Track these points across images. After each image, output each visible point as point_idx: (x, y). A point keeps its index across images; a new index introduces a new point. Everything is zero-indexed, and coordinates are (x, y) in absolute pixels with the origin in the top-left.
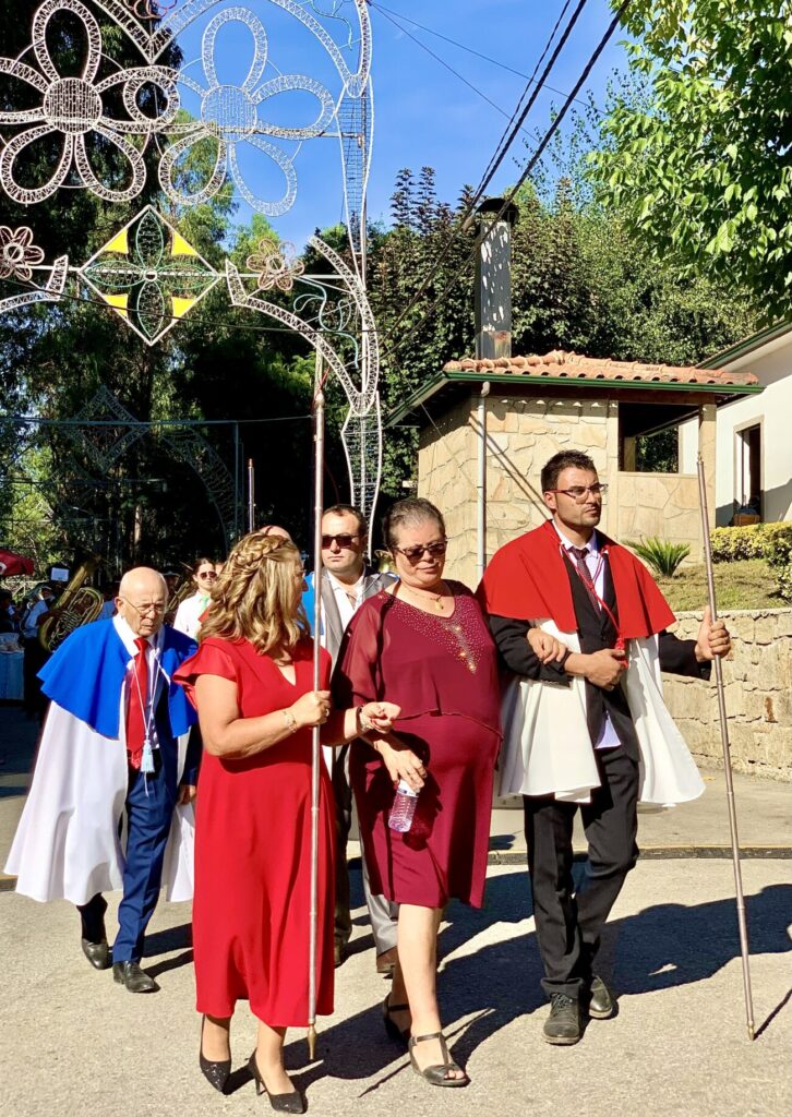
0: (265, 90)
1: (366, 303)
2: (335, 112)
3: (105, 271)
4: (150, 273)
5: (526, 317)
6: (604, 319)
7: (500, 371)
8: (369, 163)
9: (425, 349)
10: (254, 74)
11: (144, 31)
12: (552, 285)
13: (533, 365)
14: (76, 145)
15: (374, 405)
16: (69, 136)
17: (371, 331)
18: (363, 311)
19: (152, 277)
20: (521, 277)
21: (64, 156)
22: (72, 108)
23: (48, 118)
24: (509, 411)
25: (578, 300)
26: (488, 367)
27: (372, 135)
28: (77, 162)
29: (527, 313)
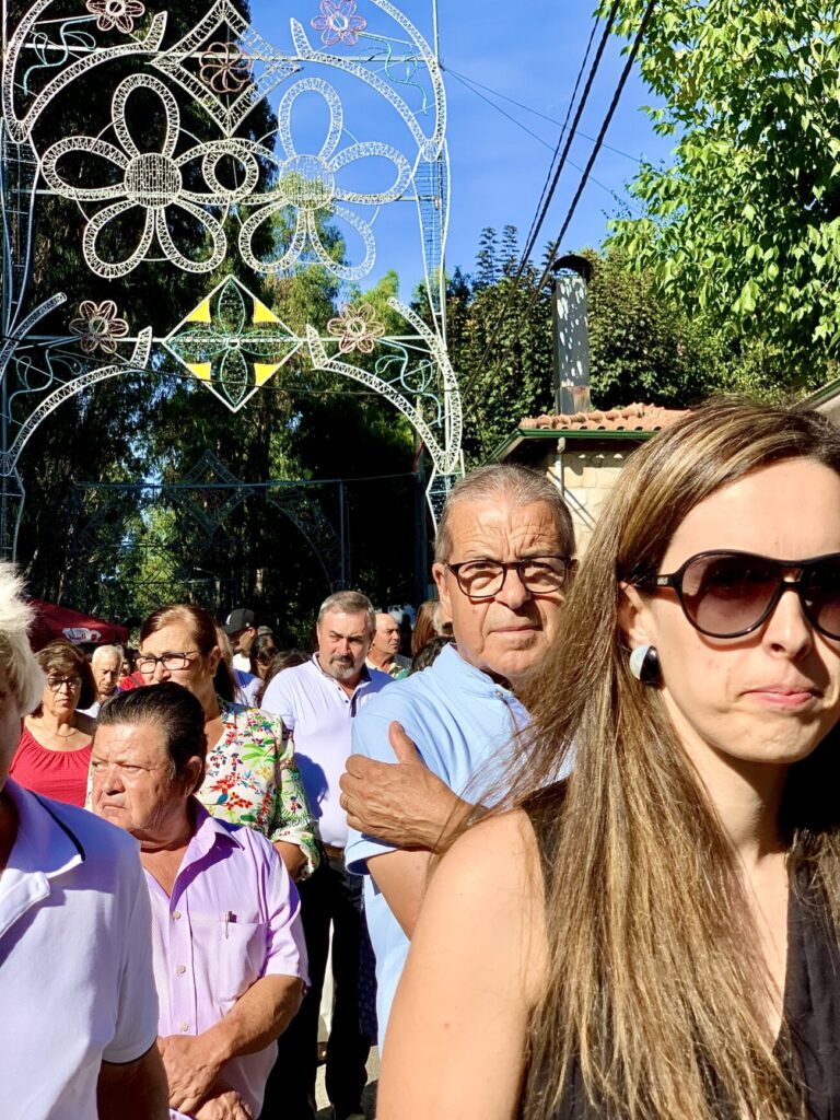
0: (342, 158)
2: (412, 175)
3: (188, 340)
4: (233, 341)
5: (612, 369)
6: (694, 368)
7: (577, 426)
8: (446, 224)
10: (331, 142)
11: (221, 105)
12: (638, 337)
13: (612, 419)
14: (157, 218)
15: (459, 463)
16: (150, 209)
17: (454, 389)
18: (445, 370)
19: (234, 345)
20: (606, 330)
21: (146, 230)
22: (152, 183)
23: (130, 194)
24: (587, 466)
25: (665, 350)
26: (565, 423)
27: (449, 197)
28: (159, 236)
29: (612, 365)
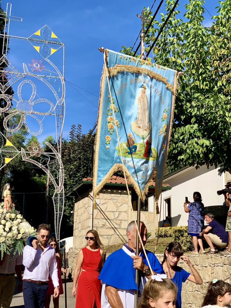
0: (35, 102)
1: (61, 161)
2: (55, 108)
8: (63, 122)
9: (78, 174)
10: (32, 98)
17: (62, 169)
18: (60, 163)
27: (64, 115)
